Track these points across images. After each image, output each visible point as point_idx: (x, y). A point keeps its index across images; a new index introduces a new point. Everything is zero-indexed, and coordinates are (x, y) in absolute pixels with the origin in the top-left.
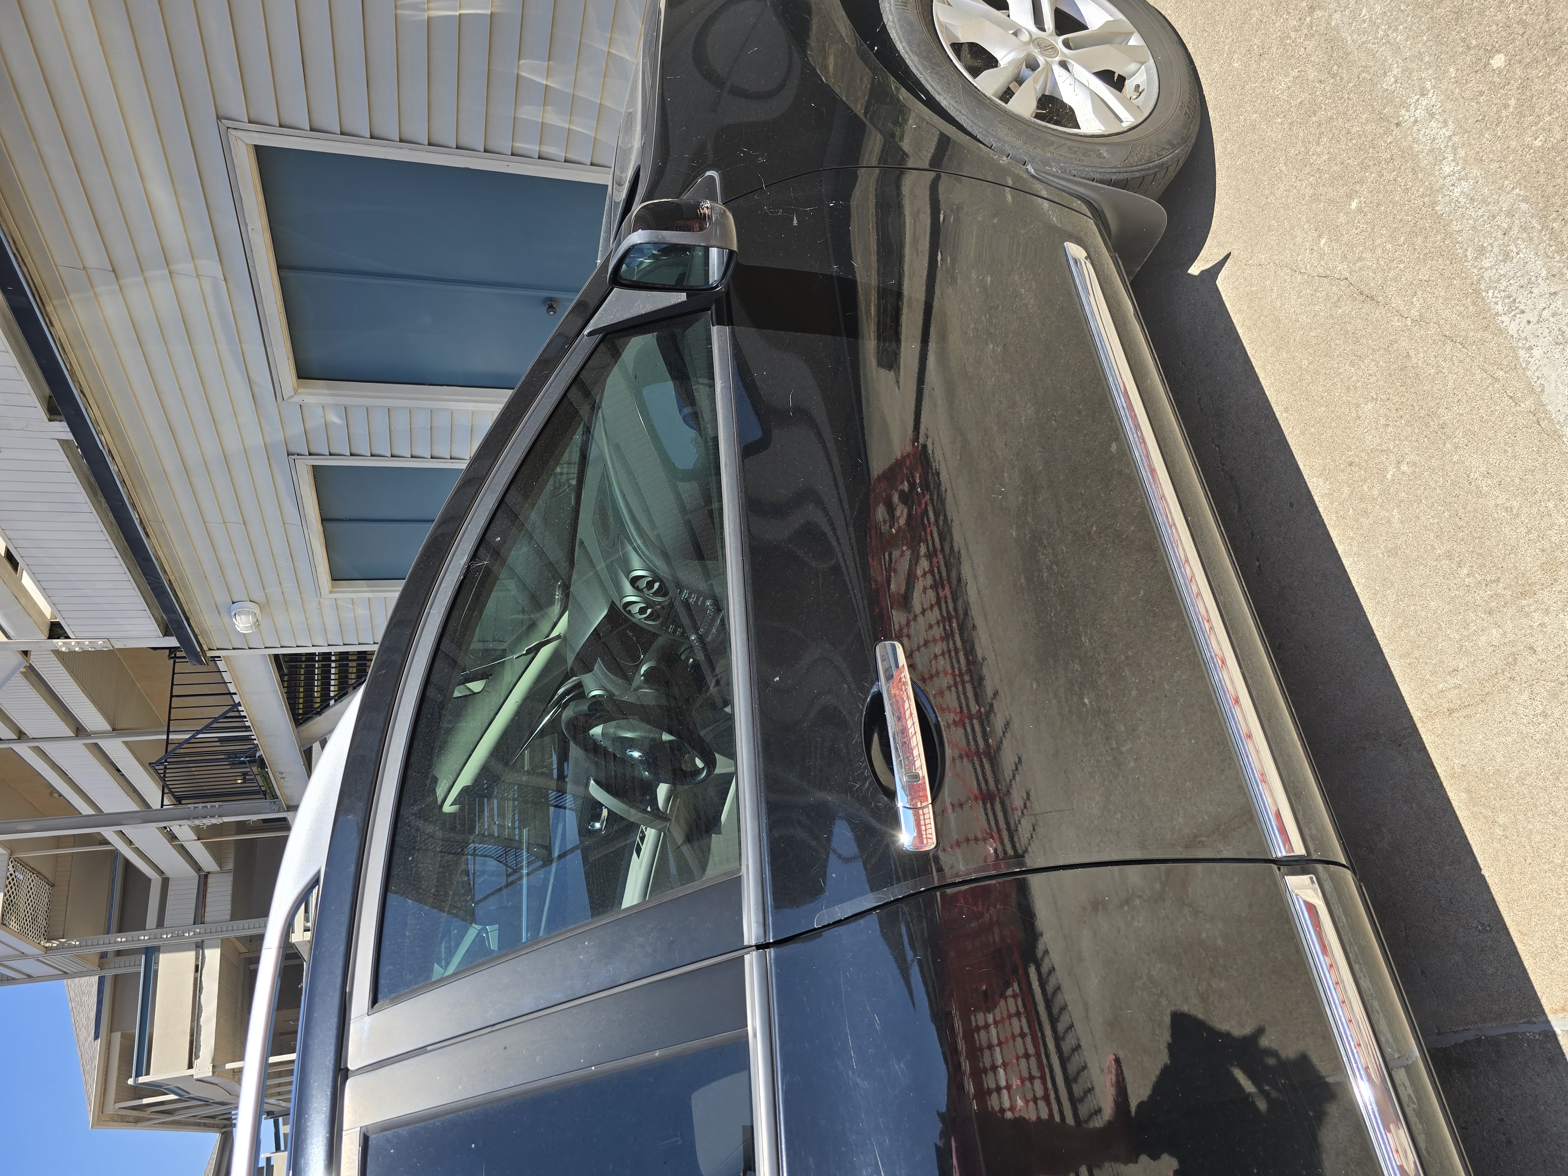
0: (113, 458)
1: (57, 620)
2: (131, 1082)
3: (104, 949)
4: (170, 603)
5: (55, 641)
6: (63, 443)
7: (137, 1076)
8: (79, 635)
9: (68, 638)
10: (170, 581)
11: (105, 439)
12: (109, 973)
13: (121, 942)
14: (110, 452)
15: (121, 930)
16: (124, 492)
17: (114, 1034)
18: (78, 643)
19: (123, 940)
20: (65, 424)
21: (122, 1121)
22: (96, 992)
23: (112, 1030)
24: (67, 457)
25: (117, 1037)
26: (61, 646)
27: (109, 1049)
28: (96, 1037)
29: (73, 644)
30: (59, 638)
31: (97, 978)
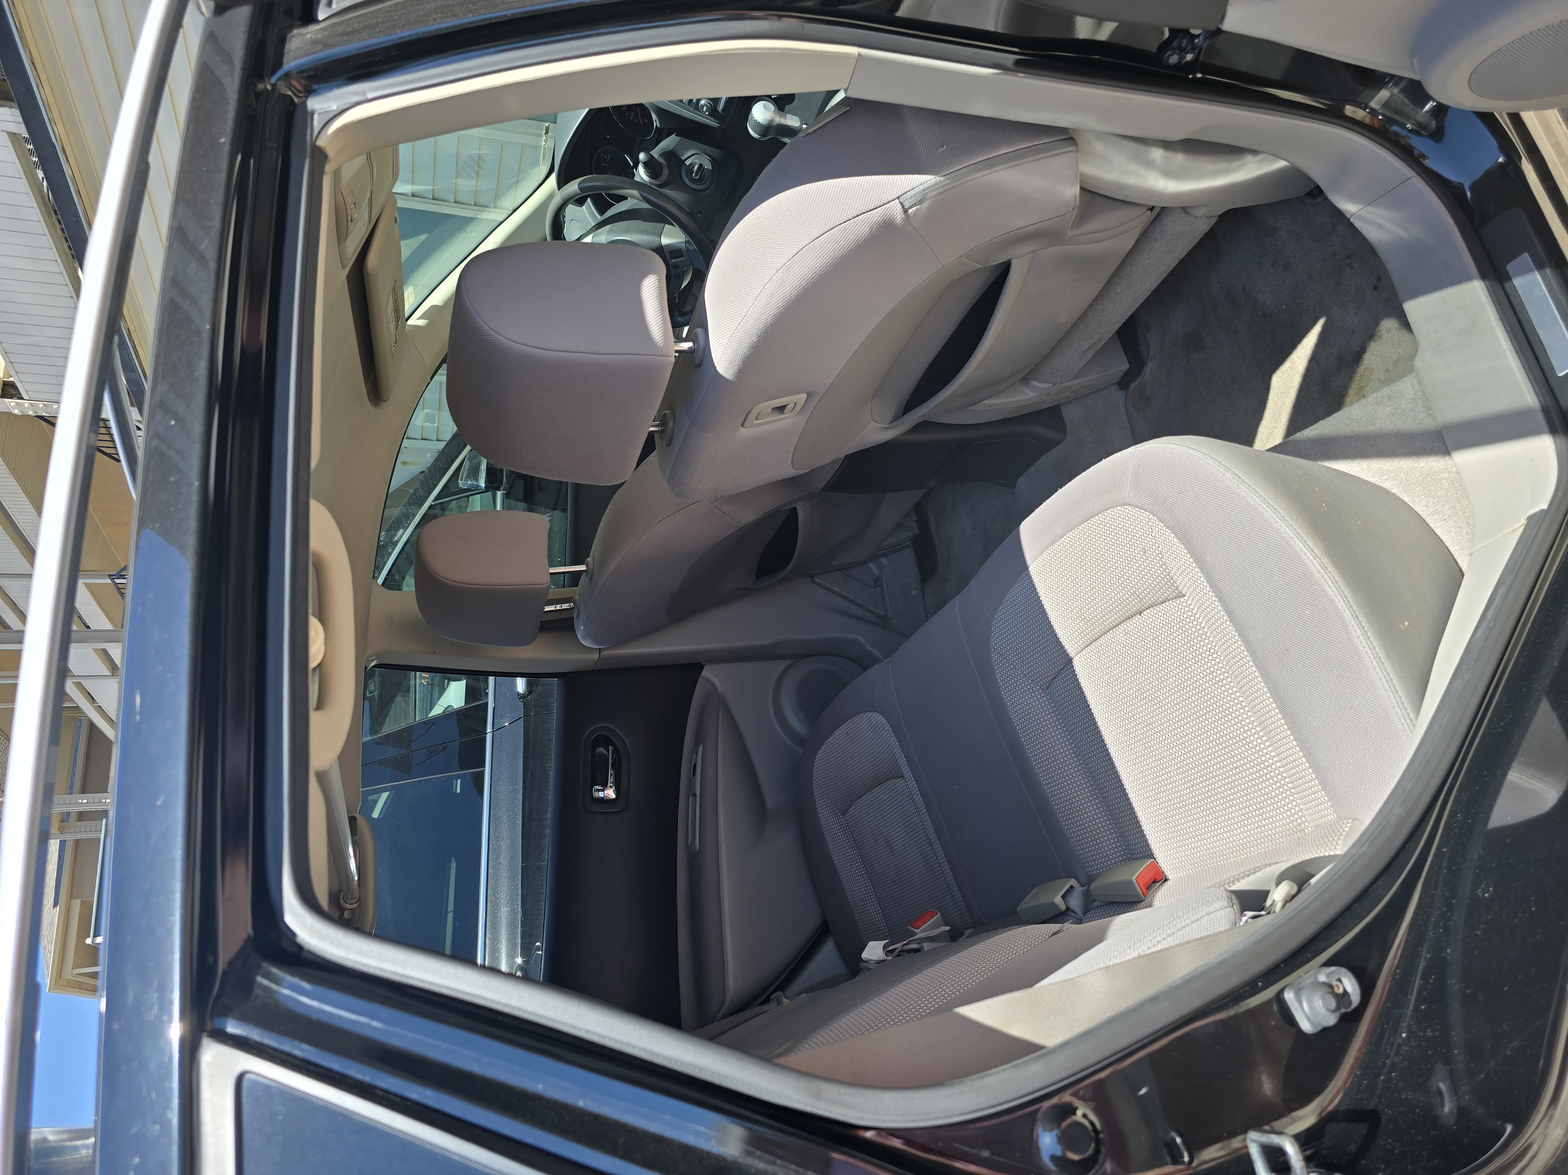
0: (67, 160)
1: (11, 379)
2: (89, 941)
3: (65, 810)
4: (130, 358)
5: (7, 400)
6: (13, 136)
7: (95, 936)
8: (33, 395)
9: (22, 398)
10: (129, 329)
11: (58, 131)
12: (70, 837)
13: (82, 803)
14: (63, 150)
15: (84, 791)
16: (79, 203)
17: (73, 901)
18: (32, 405)
19: (84, 801)
20: (18, 111)
21: (80, 988)
22: (57, 860)
23: (71, 897)
24: (18, 157)
25: (77, 904)
26: (13, 407)
27: (68, 915)
28: (55, 905)
29: (26, 405)
30: (11, 398)
31: (58, 841)
